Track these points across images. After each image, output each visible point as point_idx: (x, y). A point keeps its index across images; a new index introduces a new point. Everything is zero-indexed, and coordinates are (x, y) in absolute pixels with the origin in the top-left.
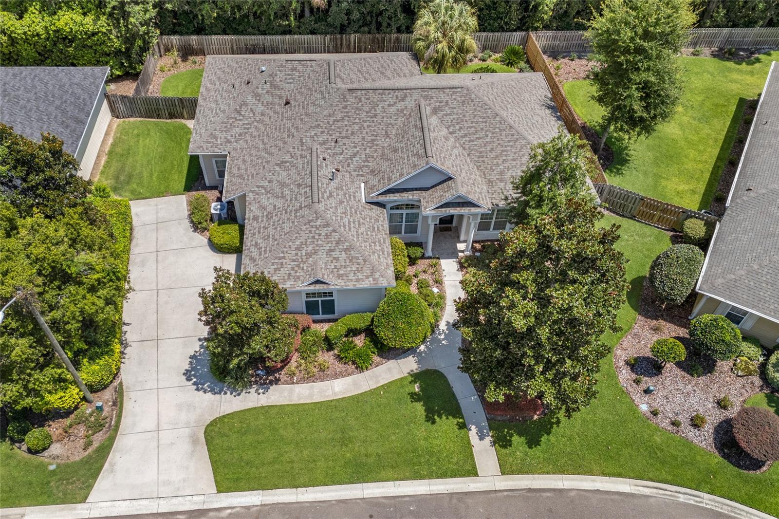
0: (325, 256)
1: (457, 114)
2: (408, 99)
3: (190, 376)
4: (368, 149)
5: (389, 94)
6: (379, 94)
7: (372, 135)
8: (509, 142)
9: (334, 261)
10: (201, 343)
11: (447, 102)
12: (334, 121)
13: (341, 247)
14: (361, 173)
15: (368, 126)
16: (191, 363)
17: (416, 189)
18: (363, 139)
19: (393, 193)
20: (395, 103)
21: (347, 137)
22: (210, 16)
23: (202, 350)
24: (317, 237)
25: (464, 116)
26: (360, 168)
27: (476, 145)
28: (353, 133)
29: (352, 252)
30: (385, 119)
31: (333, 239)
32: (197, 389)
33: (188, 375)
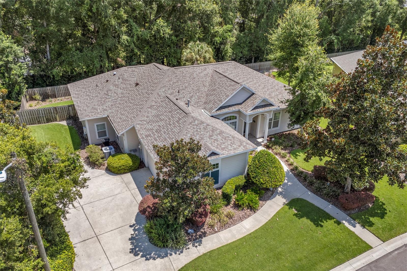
0: (209, 140)
1: (235, 73)
2: (208, 69)
3: (136, 252)
4: (197, 93)
5: (197, 68)
6: (192, 69)
7: (197, 87)
8: (265, 81)
9: (216, 141)
10: (133, 228)
11: (227, 69)
12: (173, 83)
13: (216, 133)
14: (199, 105)
15: (193, 83)
16: (132, 243)
17: (235, 105)
18: (193, 89)
19: (224, 108)
20: (202, 72)
21: (183, 89)
22: (58, 75)
23: (136, 232)
24: (199, 130)
25: (238, 73)
26: (197, 103)
27: (251, 85)
28: (186, 87)
29: (224, 134)
30: (200, 79)
31: (209, 130)
32: (147, 259)
33: (134, 252)
